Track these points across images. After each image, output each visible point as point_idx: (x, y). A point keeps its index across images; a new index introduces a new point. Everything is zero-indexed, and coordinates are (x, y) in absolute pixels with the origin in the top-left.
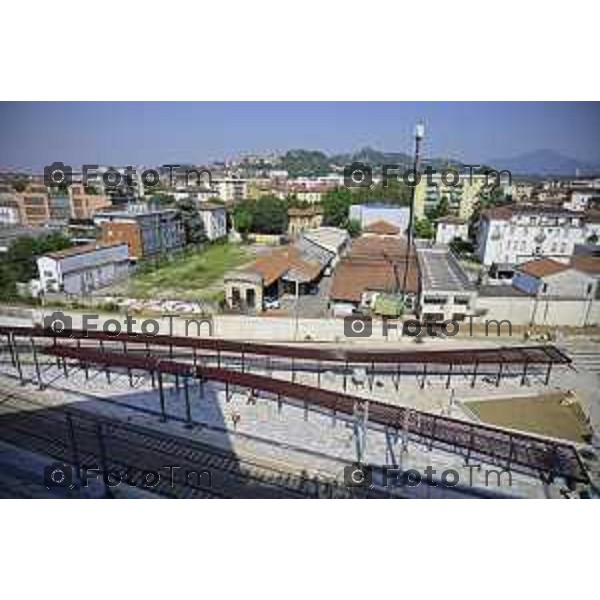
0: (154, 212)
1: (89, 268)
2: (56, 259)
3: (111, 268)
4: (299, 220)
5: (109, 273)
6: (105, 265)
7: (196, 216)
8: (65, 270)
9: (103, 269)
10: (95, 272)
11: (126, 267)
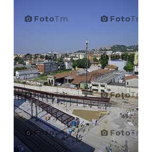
0: (50, 62)
1: (27, 74)
2: (19, 72)
3: (33, 75)
4: (93, 65)
5: (32, 76)
6: (31, 74)
7: (63, 63)
8: (20, 74)
9: (31, 75)
10: (28, 75)
11: (37, 75)
